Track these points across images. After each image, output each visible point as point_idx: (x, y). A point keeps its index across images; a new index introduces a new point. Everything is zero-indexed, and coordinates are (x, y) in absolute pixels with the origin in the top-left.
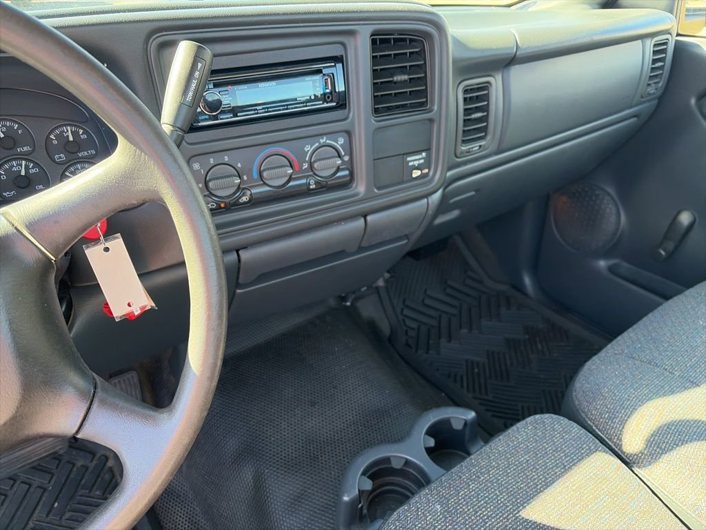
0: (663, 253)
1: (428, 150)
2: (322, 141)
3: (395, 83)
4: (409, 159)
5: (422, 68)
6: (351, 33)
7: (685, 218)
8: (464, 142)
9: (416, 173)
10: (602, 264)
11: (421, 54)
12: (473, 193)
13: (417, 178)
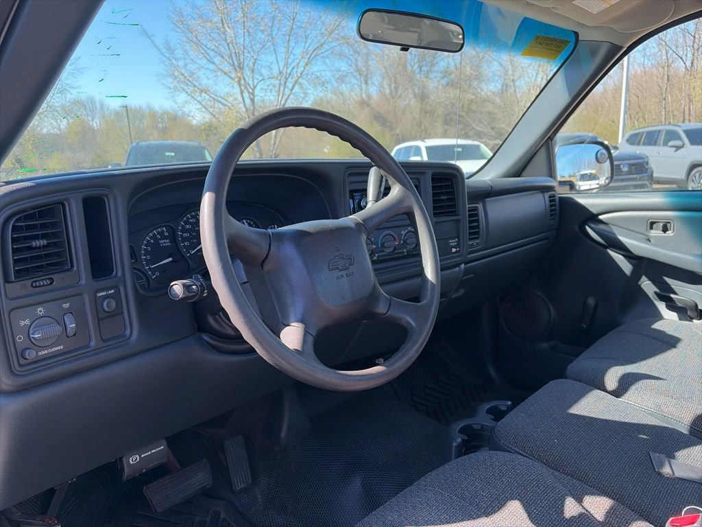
0: (585, 326)
1: (458, 237)
2: (409, 229)
3: (442, 200)
4: (450, 241)
5: (452, 193)
6: (423, 173)
7: (591, 301)
8: (470, 239)
9: (454, 250)
10: (545, 345)
11: (452, 185)
12: (473, 275)
13: (455, 253)
